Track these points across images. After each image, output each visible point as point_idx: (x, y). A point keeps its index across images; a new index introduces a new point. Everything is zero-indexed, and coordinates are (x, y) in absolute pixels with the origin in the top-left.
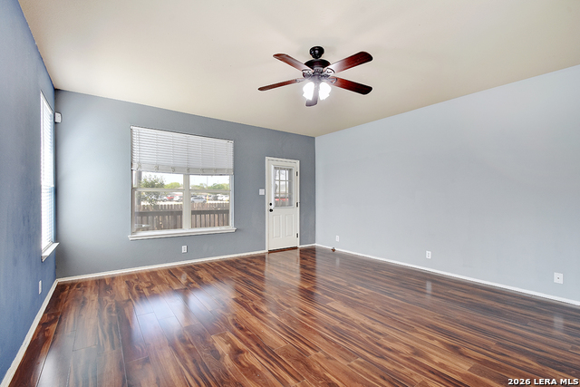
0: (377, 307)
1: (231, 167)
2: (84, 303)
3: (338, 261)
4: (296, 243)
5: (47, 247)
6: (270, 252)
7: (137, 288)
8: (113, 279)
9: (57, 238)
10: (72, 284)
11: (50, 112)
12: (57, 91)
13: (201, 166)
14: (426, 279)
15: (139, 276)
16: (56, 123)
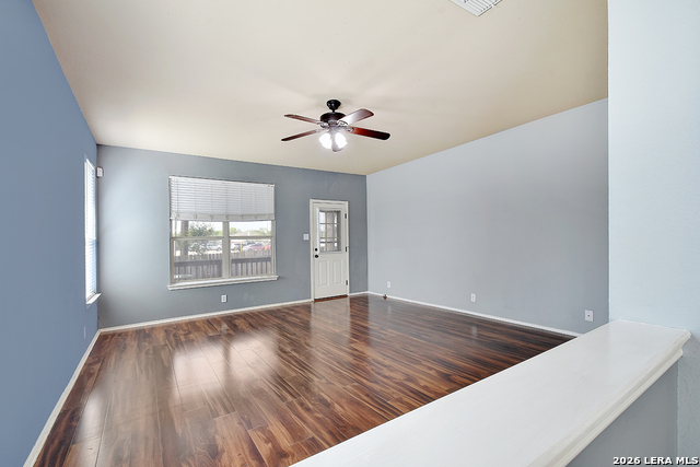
0: (397, 346)
1: (273, 212)
2: (125, 348)
3: (390, 309)
4: (346, 291)
5: (91, 296)
6: (316, 300)
7: (175, 335)
8: (152, 329)
9: (99, 289)
10: (113, 335)
11: (93, 168)
12: (99, 146)
13: (240, 212)
14: (472, 324)
15: (178, 326)
16: (97, 177)
